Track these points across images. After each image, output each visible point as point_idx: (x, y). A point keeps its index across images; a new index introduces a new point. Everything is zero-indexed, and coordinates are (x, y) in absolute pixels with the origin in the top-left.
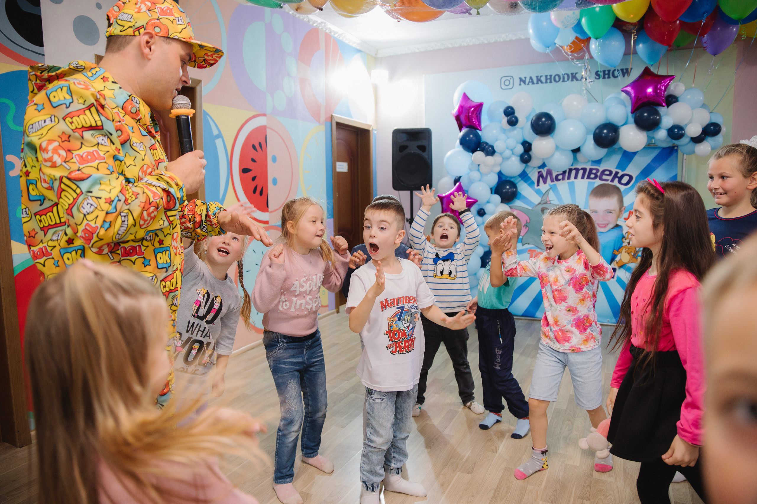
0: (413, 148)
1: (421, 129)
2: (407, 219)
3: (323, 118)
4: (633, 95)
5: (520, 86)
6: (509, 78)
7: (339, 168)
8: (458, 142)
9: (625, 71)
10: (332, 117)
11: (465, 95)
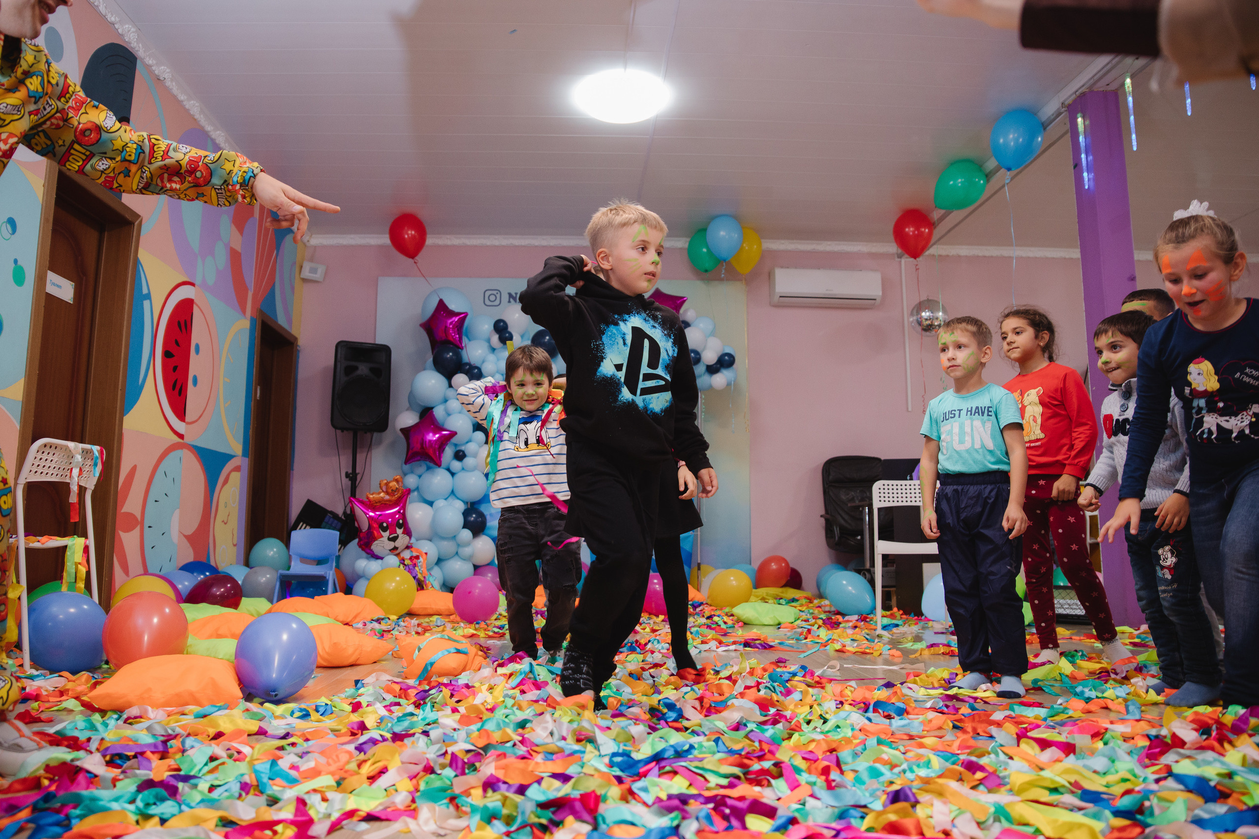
0: (363, 369)
1: (377, 344)
2: (347, 473)
3: (249, 311)
5: (510, 304)
6: (495, 292)
10: (258, 313)
11: (441, 302)
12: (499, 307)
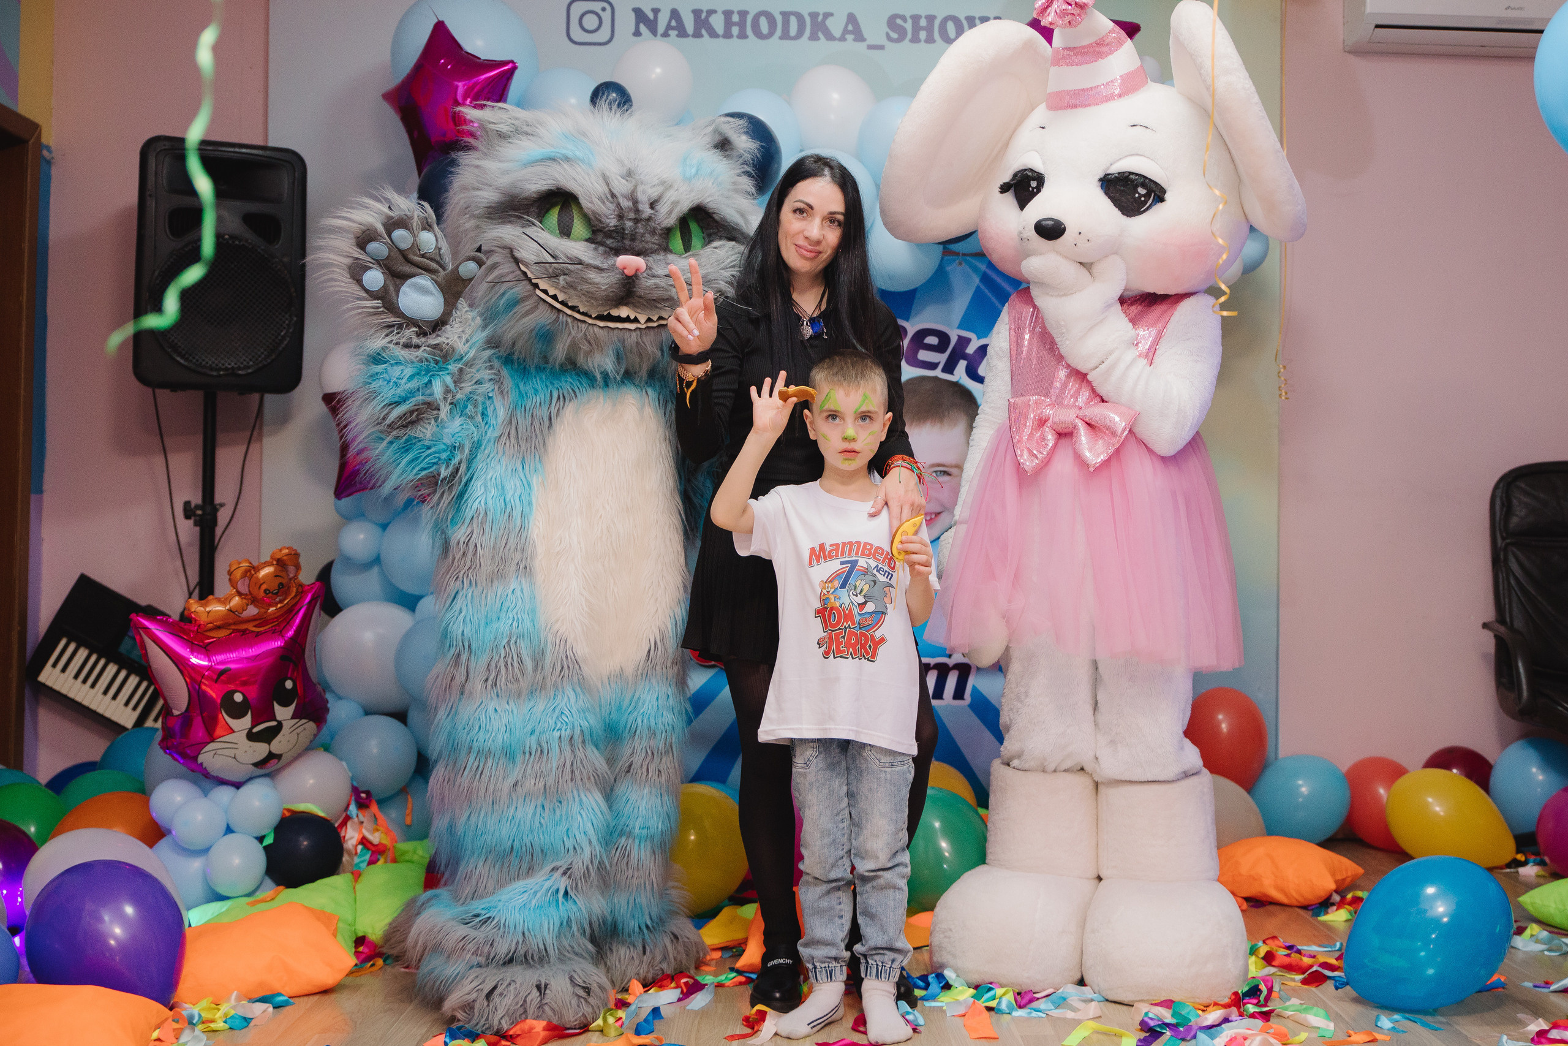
0: (226, 219)
2: (187, 505)
11: (440, 30)
12: (612, 43)
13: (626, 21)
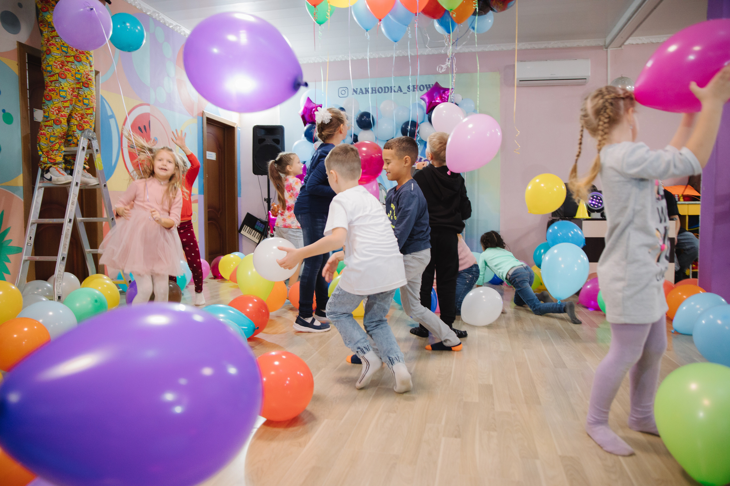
0: (269, 140)
1: (276, 126)
2: (265, 198)
3: (196, 113)
4: (427, 100)
5: (353, 95)
6: (344, 89)
7: (208, 156)
8: (303, 135)
9: (428, 86)
10: (203, 113)
11: (308, 99)
12: (347, 97)
13: (351, 91)
